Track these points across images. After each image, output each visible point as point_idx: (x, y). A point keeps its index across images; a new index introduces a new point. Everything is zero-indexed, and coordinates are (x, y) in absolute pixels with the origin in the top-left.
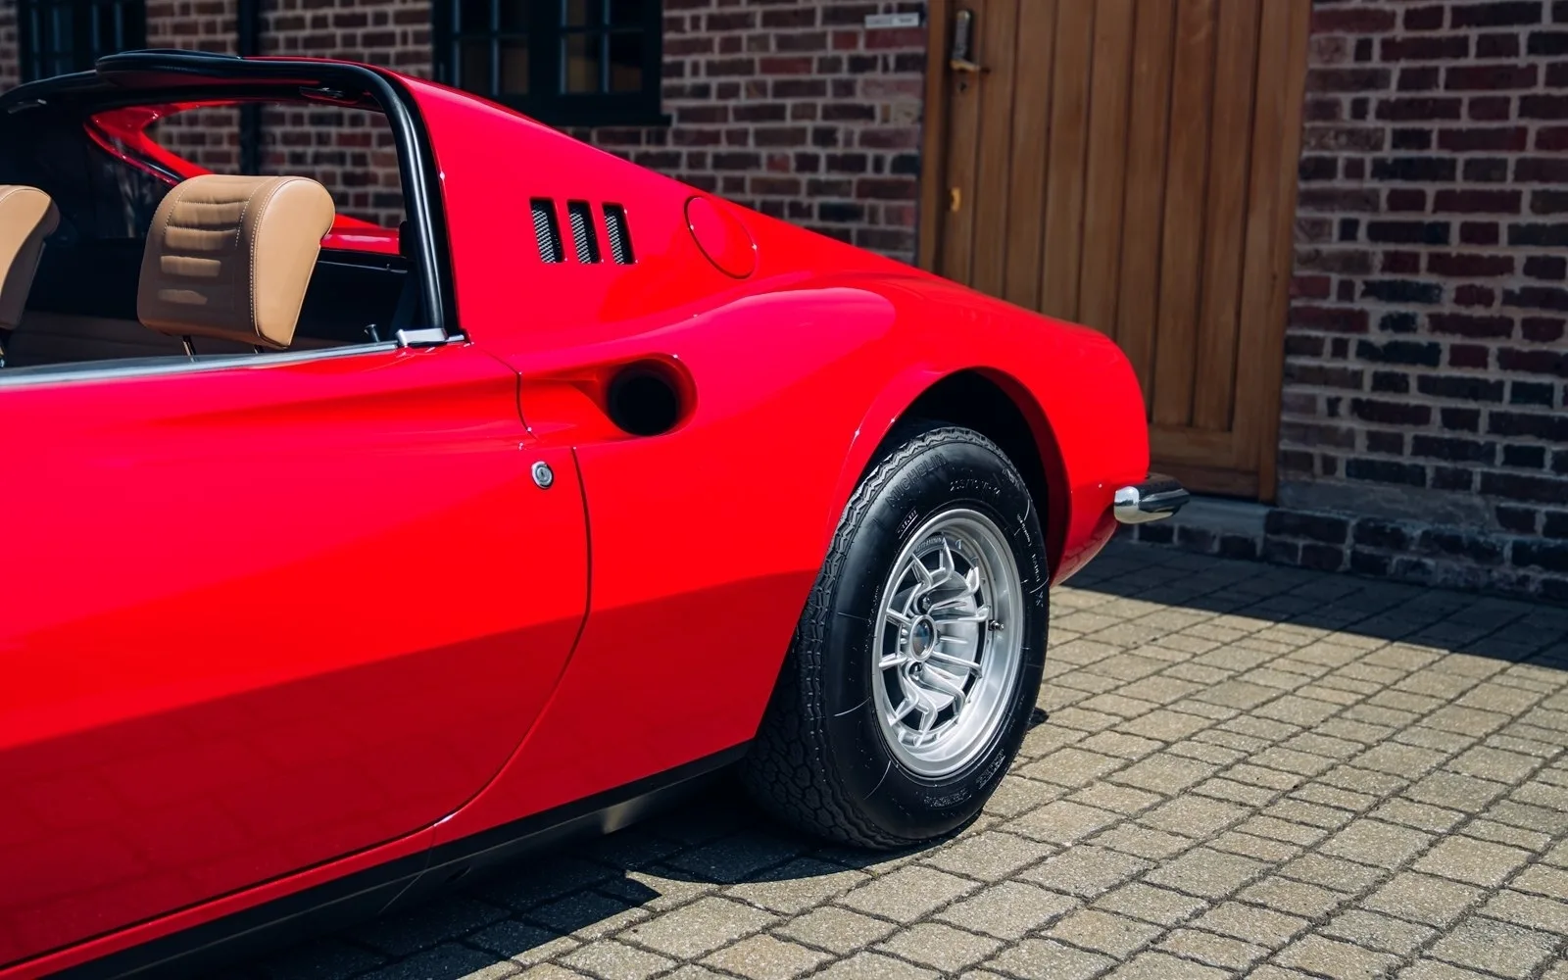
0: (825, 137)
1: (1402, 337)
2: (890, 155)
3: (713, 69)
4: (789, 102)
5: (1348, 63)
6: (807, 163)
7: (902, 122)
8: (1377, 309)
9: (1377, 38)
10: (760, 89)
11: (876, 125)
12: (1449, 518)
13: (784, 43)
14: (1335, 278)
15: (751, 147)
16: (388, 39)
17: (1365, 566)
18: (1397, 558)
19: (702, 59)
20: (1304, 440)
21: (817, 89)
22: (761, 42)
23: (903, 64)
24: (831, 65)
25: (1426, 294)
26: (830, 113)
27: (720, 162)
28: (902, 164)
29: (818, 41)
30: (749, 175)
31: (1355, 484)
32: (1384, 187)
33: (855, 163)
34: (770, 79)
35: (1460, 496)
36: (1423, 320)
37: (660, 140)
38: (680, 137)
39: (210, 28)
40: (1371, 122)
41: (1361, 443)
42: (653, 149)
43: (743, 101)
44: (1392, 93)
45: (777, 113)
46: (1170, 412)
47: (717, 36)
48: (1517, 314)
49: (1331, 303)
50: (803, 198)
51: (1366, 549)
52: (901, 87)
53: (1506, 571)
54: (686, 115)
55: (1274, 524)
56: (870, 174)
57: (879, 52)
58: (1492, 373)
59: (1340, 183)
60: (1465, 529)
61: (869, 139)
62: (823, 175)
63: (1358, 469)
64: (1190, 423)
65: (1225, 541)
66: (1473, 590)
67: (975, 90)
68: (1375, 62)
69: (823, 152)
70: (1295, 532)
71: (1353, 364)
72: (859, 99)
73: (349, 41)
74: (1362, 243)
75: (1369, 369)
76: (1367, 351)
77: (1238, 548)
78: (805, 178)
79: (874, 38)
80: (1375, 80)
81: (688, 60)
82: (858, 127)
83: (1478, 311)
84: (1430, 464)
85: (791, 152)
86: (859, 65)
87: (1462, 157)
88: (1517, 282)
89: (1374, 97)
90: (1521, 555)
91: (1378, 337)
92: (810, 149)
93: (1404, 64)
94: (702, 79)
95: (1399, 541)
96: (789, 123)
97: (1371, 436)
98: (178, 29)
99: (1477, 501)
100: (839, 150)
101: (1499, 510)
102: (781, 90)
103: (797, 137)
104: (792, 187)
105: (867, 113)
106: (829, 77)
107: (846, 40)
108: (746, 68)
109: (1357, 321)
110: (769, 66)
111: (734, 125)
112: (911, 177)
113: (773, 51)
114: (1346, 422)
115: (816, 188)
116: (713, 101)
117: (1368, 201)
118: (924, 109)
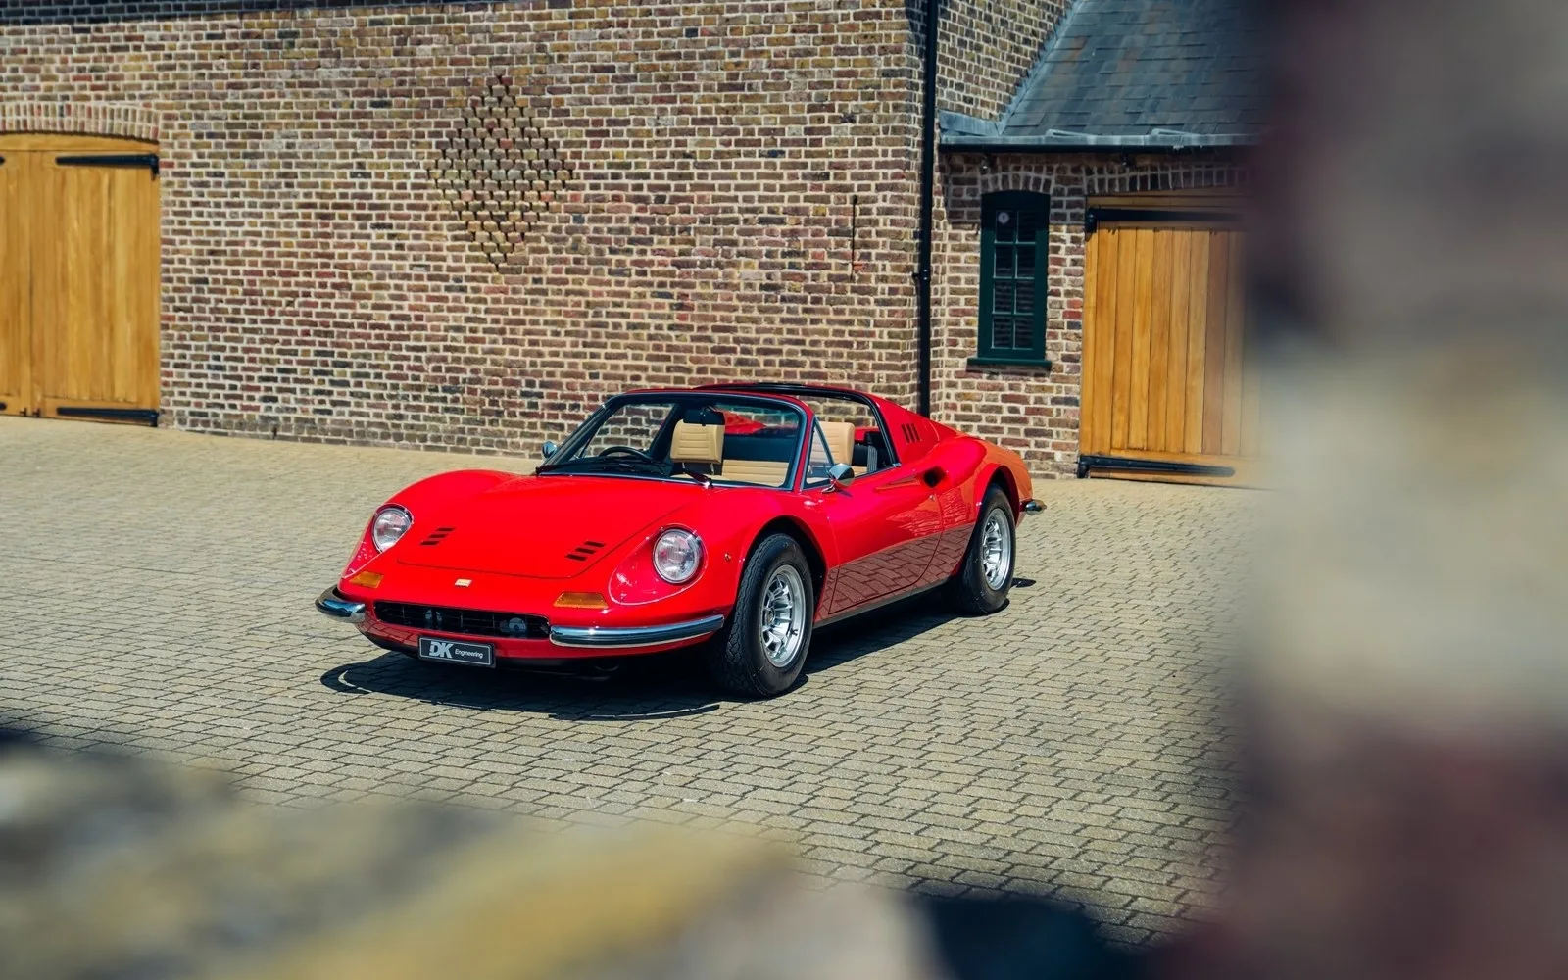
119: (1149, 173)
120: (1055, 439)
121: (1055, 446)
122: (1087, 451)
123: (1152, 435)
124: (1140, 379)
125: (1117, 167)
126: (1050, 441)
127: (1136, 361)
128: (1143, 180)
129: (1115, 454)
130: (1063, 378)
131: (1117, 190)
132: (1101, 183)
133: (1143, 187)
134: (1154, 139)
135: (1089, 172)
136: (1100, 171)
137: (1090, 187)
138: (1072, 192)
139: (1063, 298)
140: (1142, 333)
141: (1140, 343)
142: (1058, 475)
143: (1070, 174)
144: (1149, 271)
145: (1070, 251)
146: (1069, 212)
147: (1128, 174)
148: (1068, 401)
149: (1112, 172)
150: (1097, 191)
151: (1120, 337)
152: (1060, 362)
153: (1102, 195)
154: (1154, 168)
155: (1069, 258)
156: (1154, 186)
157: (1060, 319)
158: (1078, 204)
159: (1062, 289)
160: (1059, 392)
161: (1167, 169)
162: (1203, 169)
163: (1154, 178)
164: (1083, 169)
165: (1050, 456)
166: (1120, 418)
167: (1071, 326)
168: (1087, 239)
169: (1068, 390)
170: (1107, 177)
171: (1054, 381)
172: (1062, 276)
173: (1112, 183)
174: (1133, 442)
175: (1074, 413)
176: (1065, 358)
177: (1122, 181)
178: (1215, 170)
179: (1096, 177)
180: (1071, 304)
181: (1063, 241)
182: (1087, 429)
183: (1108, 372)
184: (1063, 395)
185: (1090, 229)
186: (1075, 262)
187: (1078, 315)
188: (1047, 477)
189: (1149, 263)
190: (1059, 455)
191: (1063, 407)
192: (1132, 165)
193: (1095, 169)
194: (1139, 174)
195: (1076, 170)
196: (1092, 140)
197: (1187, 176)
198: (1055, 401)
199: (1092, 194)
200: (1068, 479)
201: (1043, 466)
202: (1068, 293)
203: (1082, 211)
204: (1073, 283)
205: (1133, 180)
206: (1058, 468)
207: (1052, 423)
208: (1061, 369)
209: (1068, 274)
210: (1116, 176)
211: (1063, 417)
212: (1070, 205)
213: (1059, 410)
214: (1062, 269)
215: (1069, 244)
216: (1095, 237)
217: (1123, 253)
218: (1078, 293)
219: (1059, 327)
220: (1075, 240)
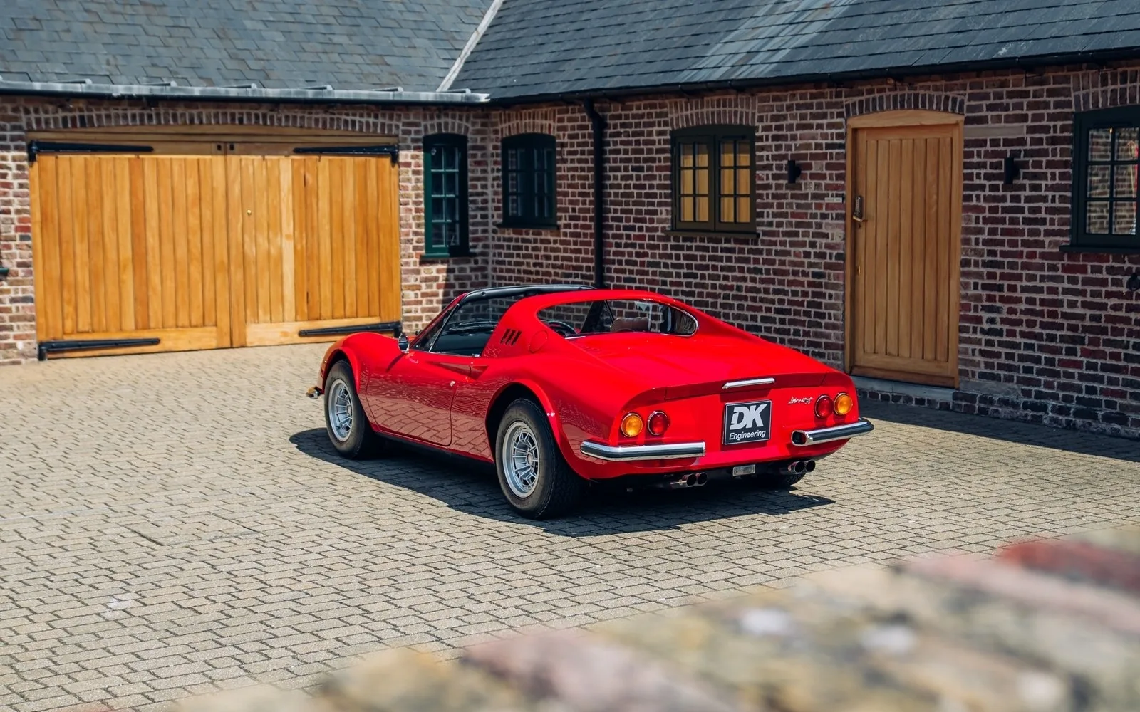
0: (813, 245)
1: (993, 326)
2: (835, 253)
3: (775, 215)
4: (801, 230)
5: (973, 225)
6: (807, 255)
7: (838, 240)
8: (985, 316)
9: (981, 216)
10: (790, 224)
11: (829, 241)
12: (1008, 393)
13: (798, 206)
14: (973, 304)
15: (788, 248)
16: (654, 195)
17: (983, 411)
18: (991, 408)
19: (770, 211)
20: (965, 365)
21: (809, 225)
22: (790, 205)
23: (838, 217)
24: (814, 216)
25: (998, 310)
26: (814, 235)
27: (777, 253)
28: (839, 256)
29: (809, 206)
30: (787, 259)
31: (982, 381)
32: (985, 270)
33: (822, 256)
34: (794, 220)
35: (1010, 385)
36: (998, 320)
37: (756, 244)
38: (763, 242)
39: (583, 186)
40: (981, 247)
41: (982, 365)
42: (754, 247)
43: (785, 229)
44: (986, 236)
45: (796, 234)
46: (929, 355)
47: (775, 202)
48: (1024, 318)
49: (971, 313)
50: (806, 269)
51: (982, 405)
52: (838, 226)
53: (1021, 412)
54: (765, 233)
55: (955, 397)
56: (828, 260)
57: (830, 212)
58: (1018, 339)
59: (972, 269)
60: (1012, 397)
61: (828, 246)
62: (812, 260)
63: (983, 375)
64: (936, 359)
65: (941, 404)
66: (1013, 419)
67: (863, 227)
68: (981, 225)
69: (812, 251)
70: (961, 399)
71: (979, 336)
72: (824, 230)
73: (639, 195)
74: (980, 291)
75: (984, 338)
76: (983, 331)
77: (945, 406)
78: (806, 261)
79: (828, 206)
80: (980, 231)
81: (766, 211)
82: (824, 241)
83: (1013, 317)
84: (1002, 373)
85: (801, 250)
86: (824, 216)
87: (1006, 260)
88: (1023, 306)
89: (981, 237)
90: (1026, 406)
91: (986, 326)
92: (808, 249)
93: (989, 226)
94: (770, 219)
95: (991, 402)
96: (800, 239)
97: (985, 363)
98: (570, 186)
99: (1016, 386)
100: (818, 250)
101: (1023, 391)
102: (798, 225)
103: (803, 244)
104: (802, 264)
105: (826, 236)
106: (814, 221)
107: (819, 206)
108: (785, 215)
109: (978, 320)
110: (794, 215)
111: (782, 238)
112: (842, 262)
113: (794, 209)
114: (978, 358)
115: (811, 265)
116: (774, 228)
117: (980, 275)
118: (845, 235)
119: (77, 114)
120: (16, 332)
121: (16, 337)
122: (44, 338)
123: (96, 320)
124: (83, 276)
125: (50, 108)
126: (11, 334)
127: (78, 264)
128: (73, 119)
129: (67, 338)
130: (18, 281)
131: (52, 126)
132: (38, 121)
133: (74, 125)
134: (89, 87)
135: (27, 112)
136: (36, 111)
137: (29, 124)
138: (14, 128)
139: (13, 216)
140: (82, 241)
141: (81, 248)
142: (23, 360)
143: (10, 113)
144: (82, 193)
145: (16, 177)
146: (12, 144)
147: (61, 114)
148: (25, 300)
149: (46, 112)
150: (35, 126)
151: (64, 246)
152: (15, 268)
153: (39, 131)
154: (81, 110)
155: (16, 183)
156: (83, 125)
157: (13, 233)
158: (20, 138)
159: (12, 208)
160: (16, 292)
161: (91, 111)
162: (120, 112)
163: (82, 118)
164: (21, 109)
165: (13, 346)
166: (69, 309)
167: (22, 238)
168: (31, 166)
169: (24, 291)
170: (42, 116)
171: (11, 284)
172: (11, 198)
173: (47, 122)
174: (81, 328)
175: (31, 309)
176: (20, 265)
177: (56, 120)
178: (129, 113)
179: (33, 116)
180: (21, 220)
181: (9, 169)
182: (42, 320)
183: (56, 273)
184: (20, 295)
185: (32, 159)
186: (21, 186)
187: (27, 229)
188: (14, 363)
189: (82, 184)
190: (20, 345)
191: (20, 305)
192: (63, 107)
193: (32, 109)
194: (69, 115)
195: (15, 110)
196: (37, 86)
197: (108, 117)
198: (13, 300)
199: (30, 130)
200: (33, 362)
201: (10, 355)
202: (18, 212)
203: (24, 144)
204: (21, 203)
205: (65, 119)
206: (23, 355)
207: (12, 319)
208: (16, 274)
209: (16, 195)
210: (50, 116)
211: (21, 313)
212: (13, 139)
213: (17, 308)
214: (11, 191)
215: (15, 171)
216: (36, 165)
217: (61, 178)
218: (26, 211)
219: (13, 239)
220: (20, 168)
